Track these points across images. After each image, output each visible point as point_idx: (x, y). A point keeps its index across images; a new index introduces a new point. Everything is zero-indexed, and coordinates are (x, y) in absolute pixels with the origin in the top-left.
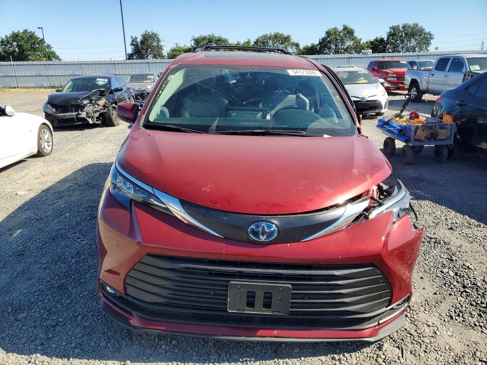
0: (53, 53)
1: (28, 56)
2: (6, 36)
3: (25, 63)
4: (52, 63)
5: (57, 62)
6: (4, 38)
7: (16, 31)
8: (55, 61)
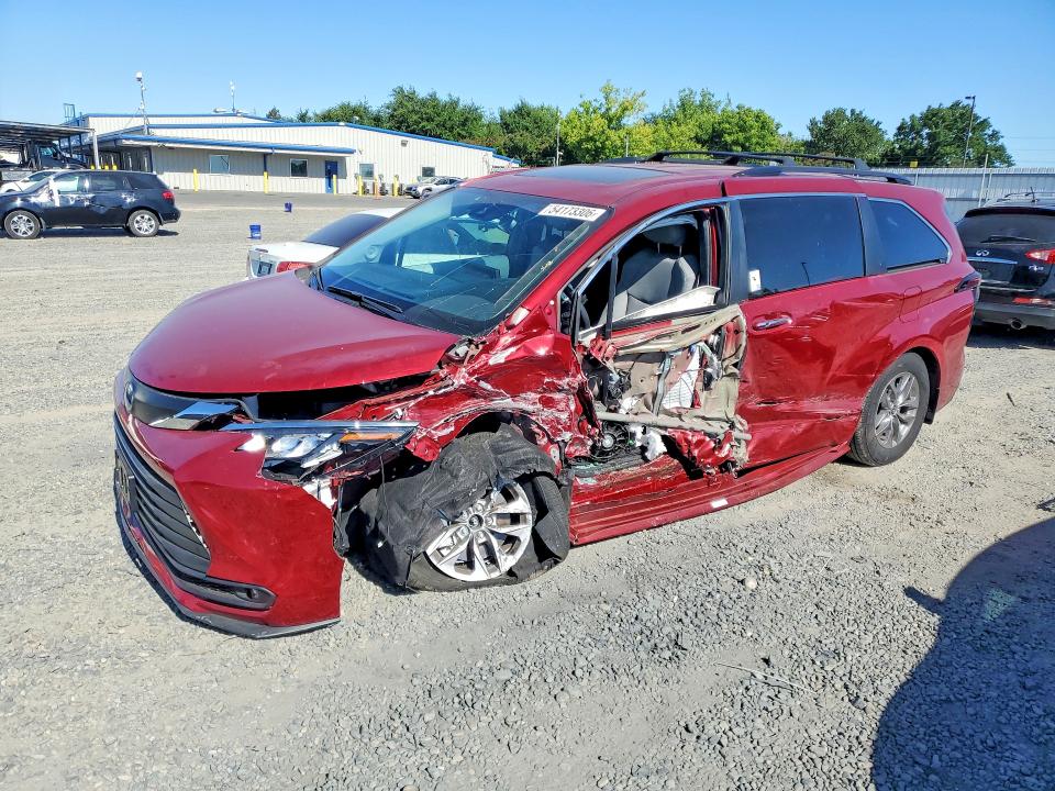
0: (1001, 149)
1: (943, 155)
2: (912, 117)
3: (937, 171)
4: (996, 171)
5: (1003, 169)
6: (908, 120)
7: (935, 106)
8: (1001, 169)
